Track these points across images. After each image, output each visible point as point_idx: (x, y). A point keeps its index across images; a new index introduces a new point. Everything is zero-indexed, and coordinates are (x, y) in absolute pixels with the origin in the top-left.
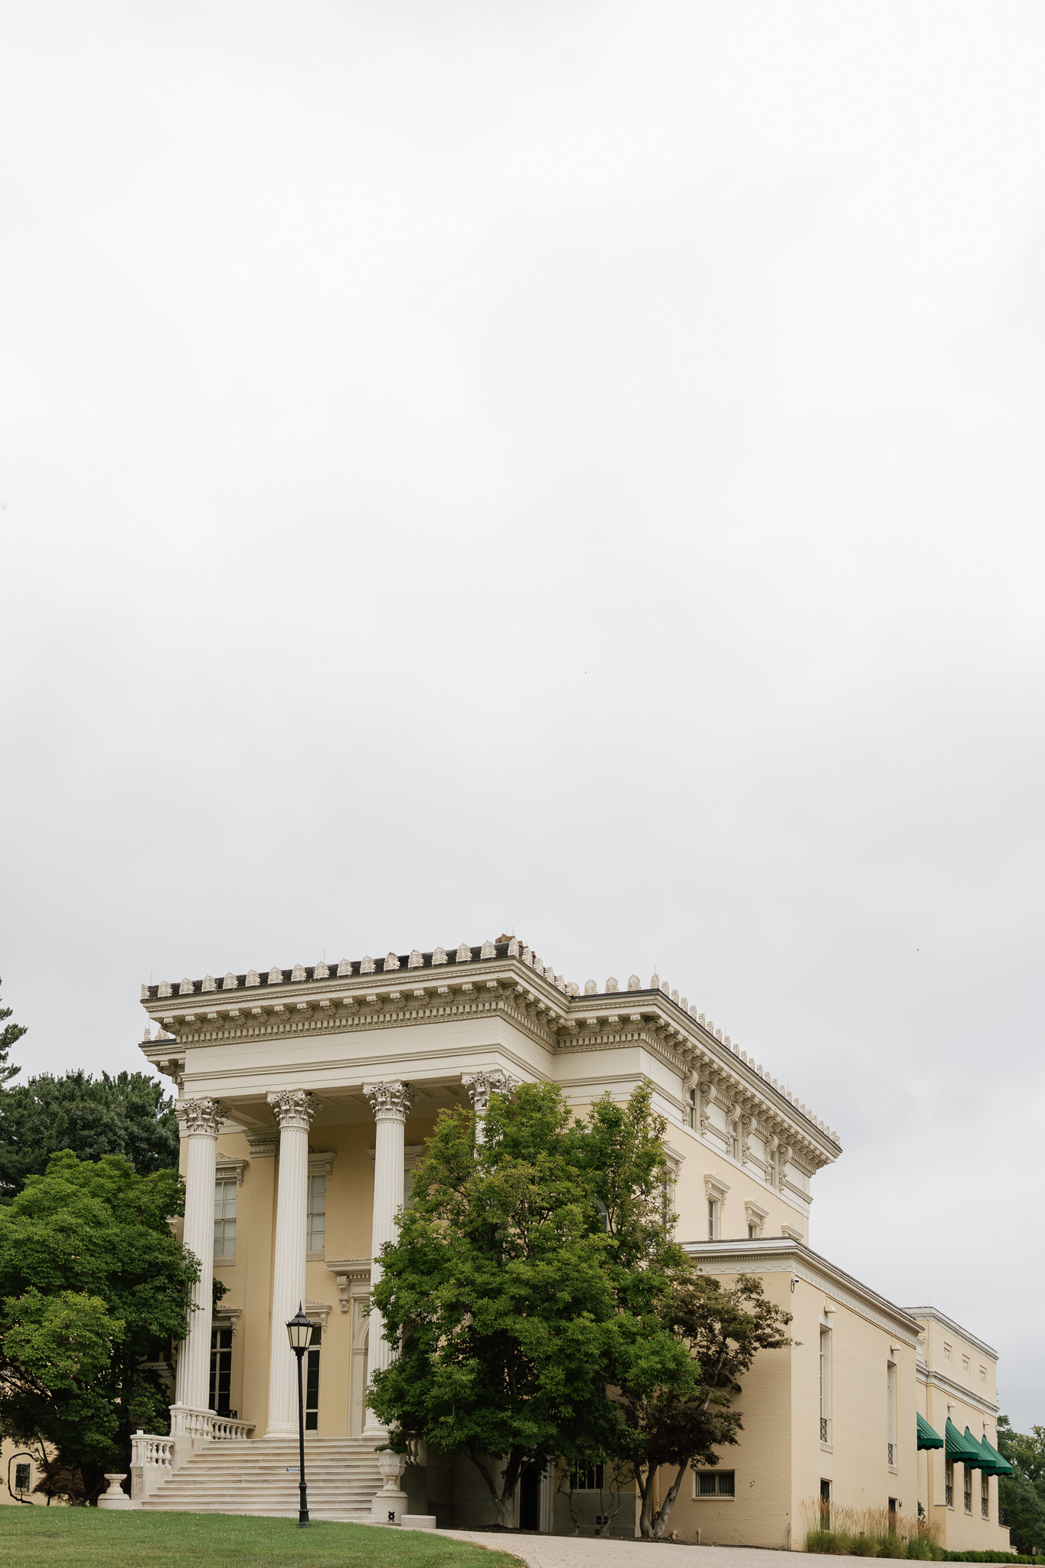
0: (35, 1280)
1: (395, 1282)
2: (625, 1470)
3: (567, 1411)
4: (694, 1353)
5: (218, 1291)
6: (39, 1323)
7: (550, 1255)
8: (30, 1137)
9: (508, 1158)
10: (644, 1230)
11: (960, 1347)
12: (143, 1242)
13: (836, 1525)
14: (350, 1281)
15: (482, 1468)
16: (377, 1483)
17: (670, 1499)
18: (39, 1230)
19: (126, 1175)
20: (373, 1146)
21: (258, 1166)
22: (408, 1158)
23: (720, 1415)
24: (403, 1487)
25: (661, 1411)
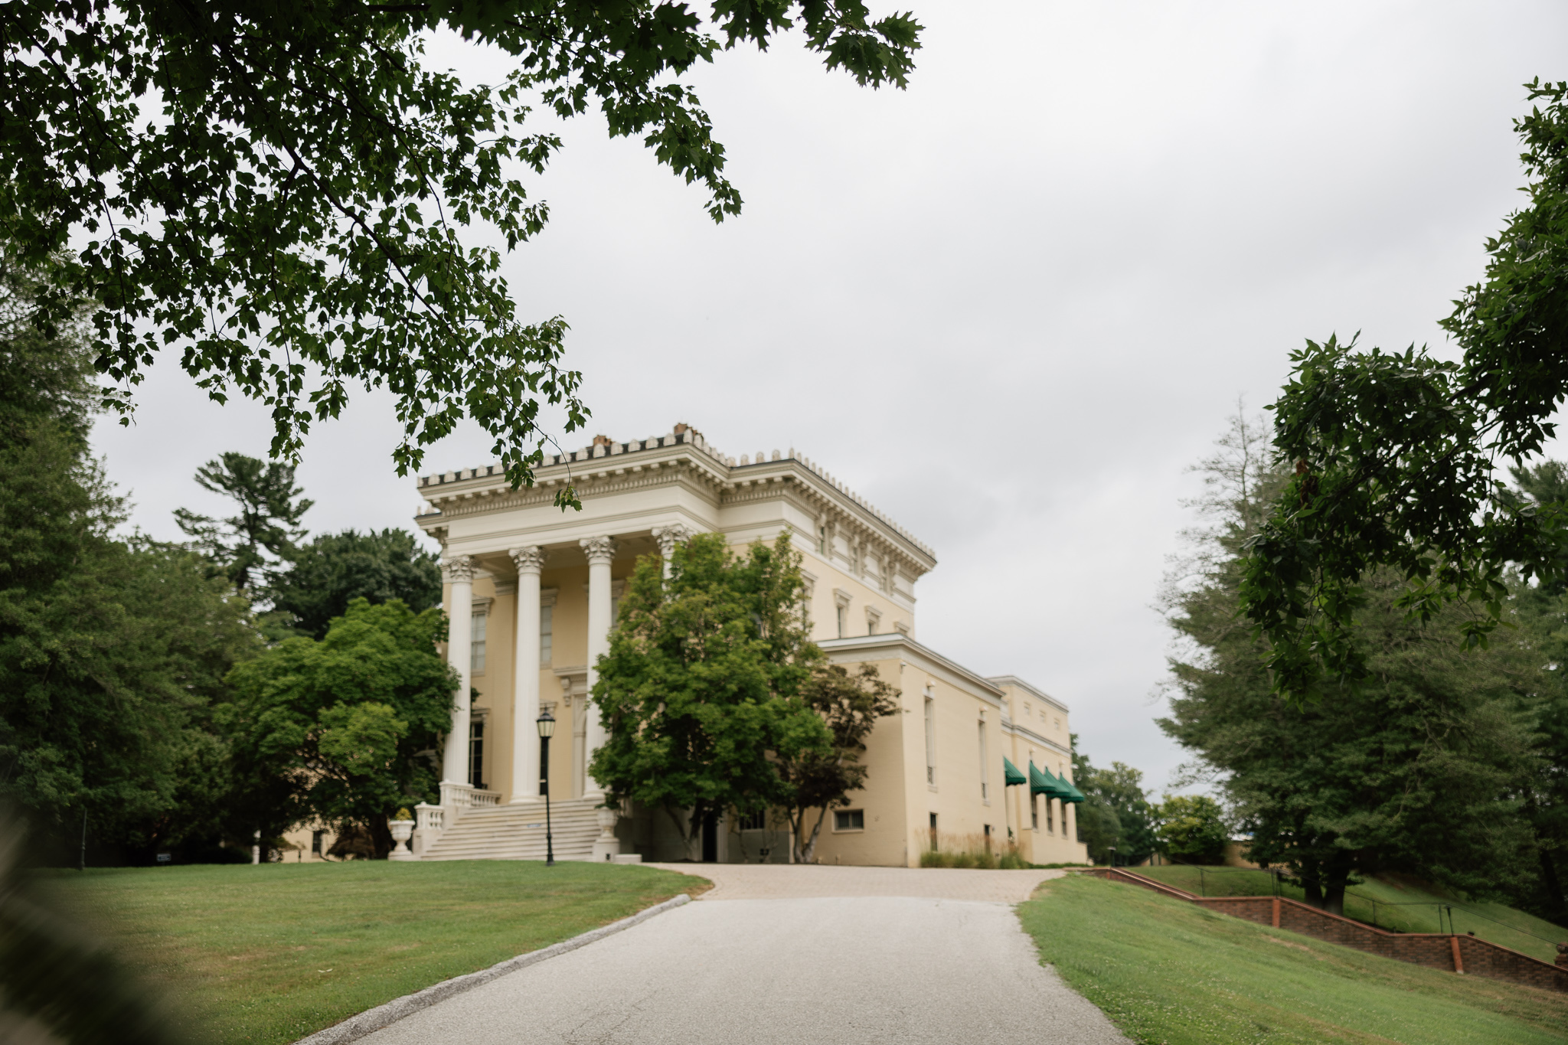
0: (342, 695)
1: (608, 684)
2: (781, 813)
3: (736, 772)
4: (829, 722)
5: (474, 695)
6: (345, 727)
7: (721, 658)
8: (317, 582)
9: (688, 589)
10: (790, 635)
11: (1037, 705)
12: (418, 663)
13: (943, 847)
14: (571, 683)
15: (674, 817)
16: (597, 832)
17: (815, 833)
18: (344, 659)
19: (404, 613)
20: (587, 581)
21: (502, 601)
22: (615, 590)
23: (851, 768)
24: (616, 835)
25: (806, 767)
